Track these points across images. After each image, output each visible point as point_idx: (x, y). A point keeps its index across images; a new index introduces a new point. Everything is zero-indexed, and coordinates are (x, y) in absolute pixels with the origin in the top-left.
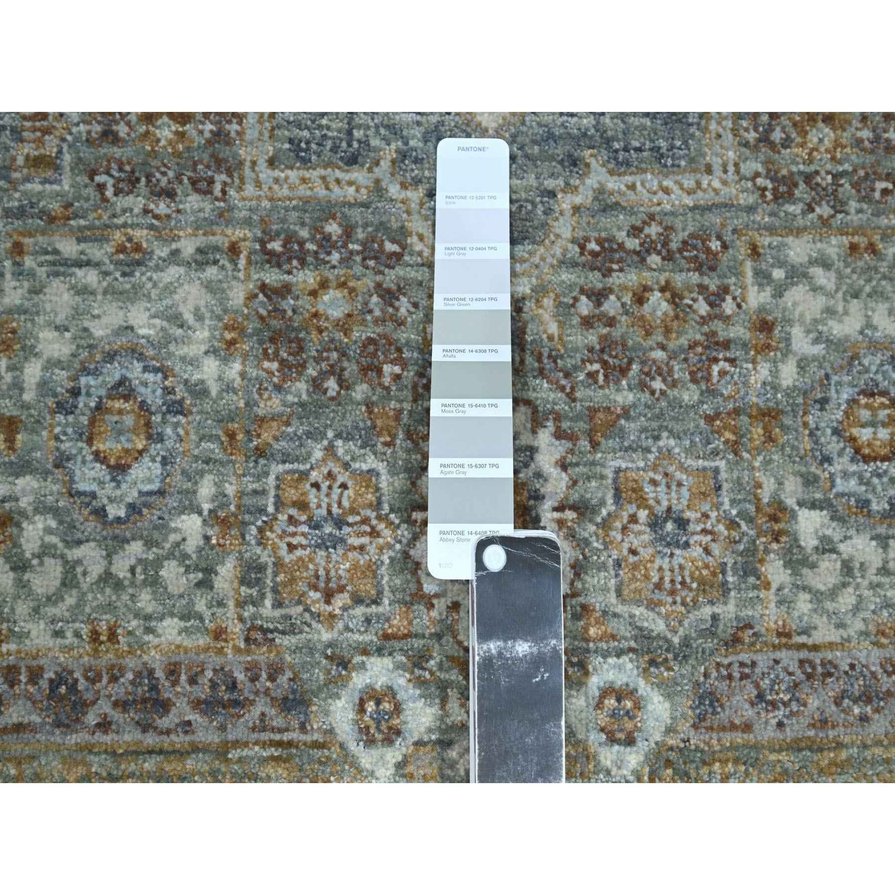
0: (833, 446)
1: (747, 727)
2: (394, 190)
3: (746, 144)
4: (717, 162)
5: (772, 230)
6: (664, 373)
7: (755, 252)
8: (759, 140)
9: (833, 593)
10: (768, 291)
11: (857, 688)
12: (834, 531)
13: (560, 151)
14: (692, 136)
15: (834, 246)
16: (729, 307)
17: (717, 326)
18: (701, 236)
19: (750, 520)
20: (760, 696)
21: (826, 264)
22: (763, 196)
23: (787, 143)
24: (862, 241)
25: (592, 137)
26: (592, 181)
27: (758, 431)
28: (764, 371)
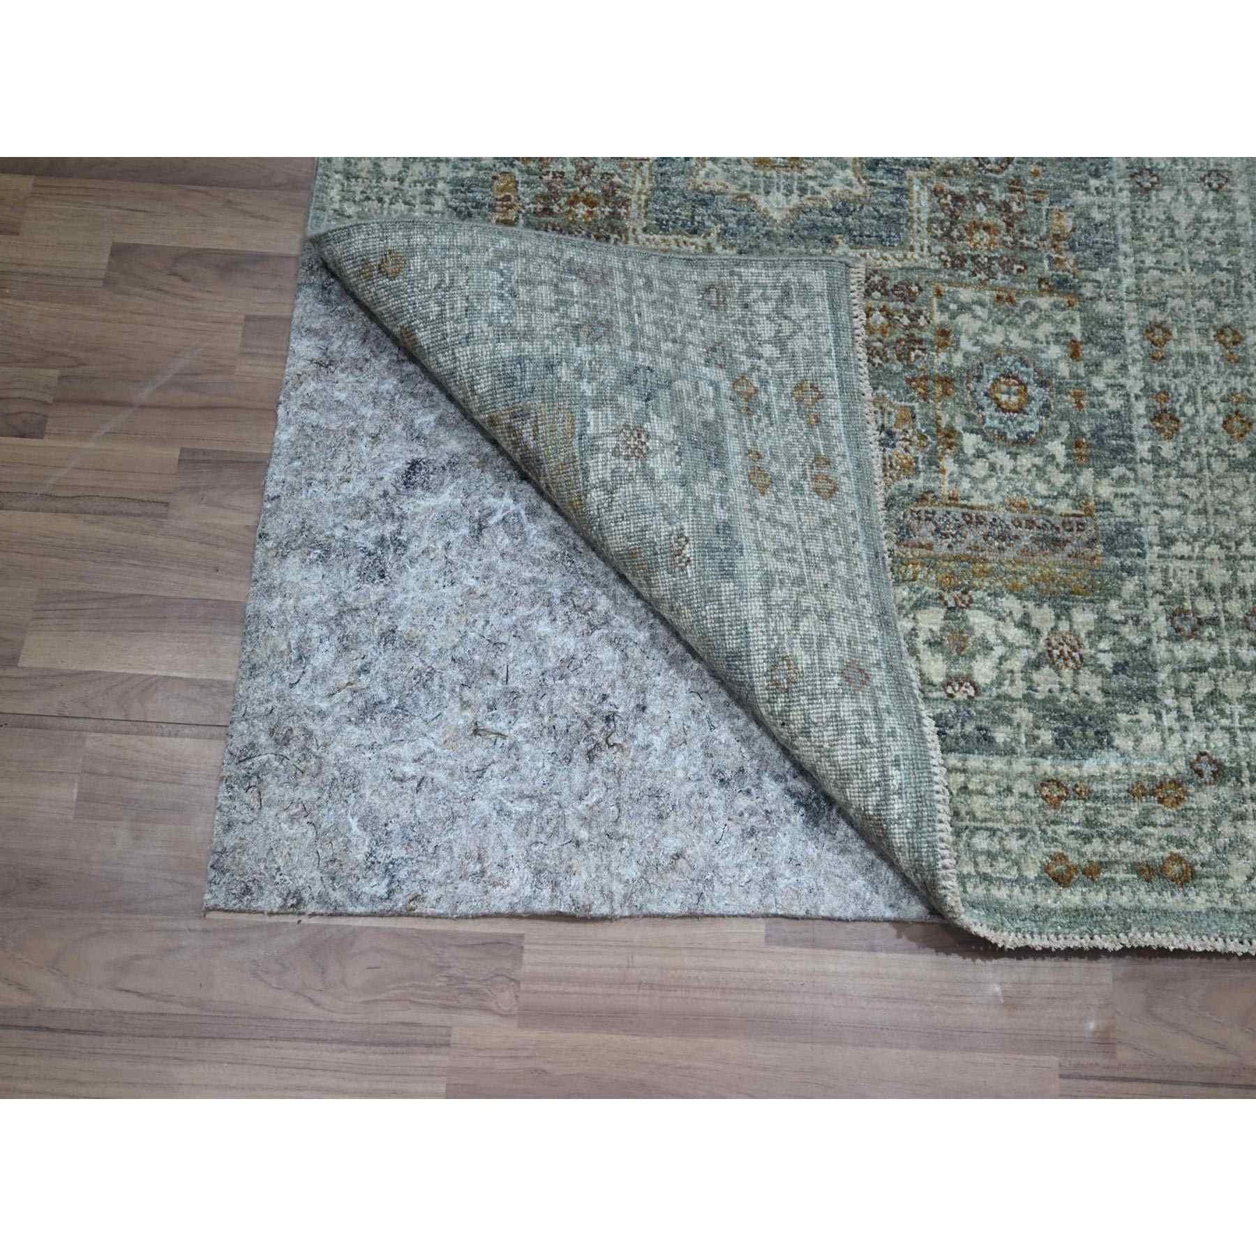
0: (985, 401)
1: (930, 546)
2: (718, 249)
3: (936, 237)
4: (917, 246)
5: (950, 284)
6: (882, 355)
7: (939, 294)
8: (944, 235)
9: (984, 480)
10: (947, 315)
11: (997, 531)
12: (984, 446)
13: (820, 235)
14: (902, 231)
15: (987, 296)
16: (922, 322)
17: (915, 331)
18: (907, 283)
19: (933, 436)
20: (937, 530)
21: (982, 304)
22: (945, 265)
23: (961, 238)
24: (1005, 295)
25: (841, 228)
26: (839, 251)
27: (938, 389)
28: (943, 357)
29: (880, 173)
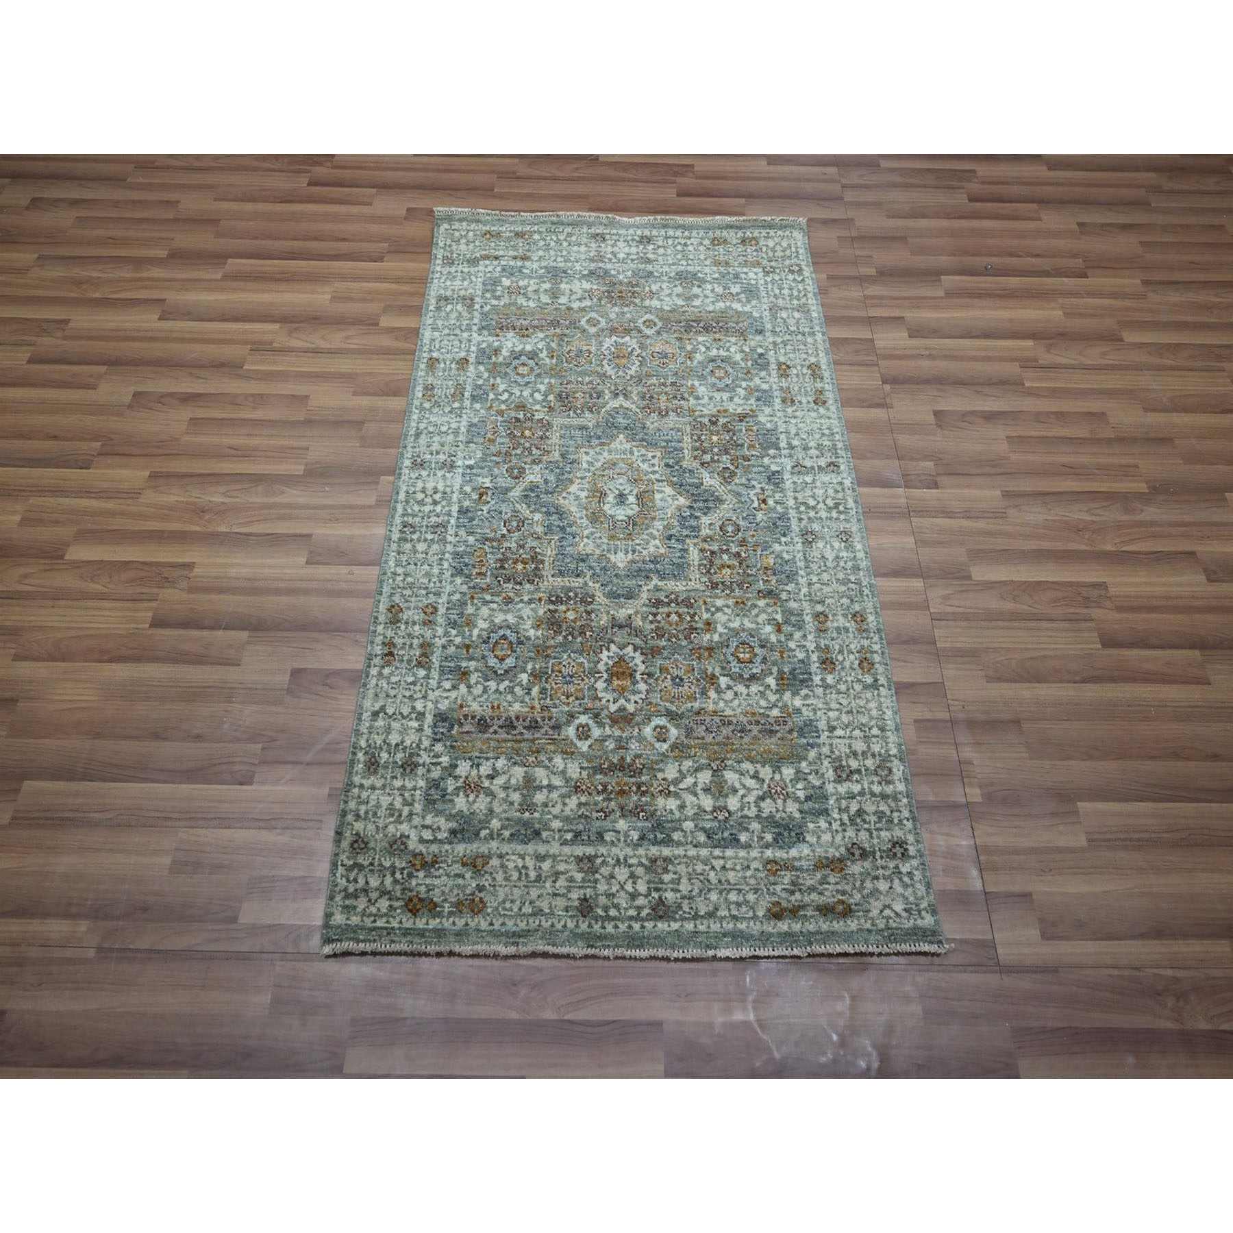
0: (731, 658)
1: (703, 738)
2: (591, 584)
3: (702, 573)
4: (693, 578)
5: (710, 597)
6: (676, 637)
7: (705, 603)
8: (707, 572)
9: (731, 701)
10: (710, 614)
11: (739, 728)
12: (731, 683)
13: (643, 574)
14: (685, 571)
15: (731, 602)
16: (697, 618)
17: (693, 623)
18: (688, 598)
19: (704, 679)
20: (707, 729)
21: (728, 607)
22: (708, 587)
23: (715, 573)
24: (740, 600)
25: (654, 570)
26: (654, 582)
27: (706, 654)
28: (708, 636)
29: (673, 541)
